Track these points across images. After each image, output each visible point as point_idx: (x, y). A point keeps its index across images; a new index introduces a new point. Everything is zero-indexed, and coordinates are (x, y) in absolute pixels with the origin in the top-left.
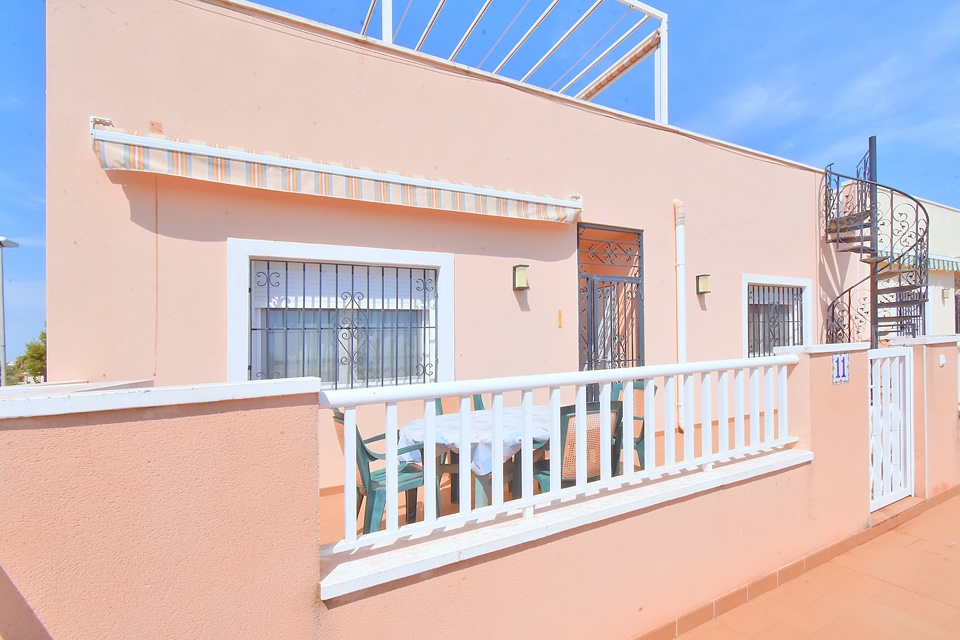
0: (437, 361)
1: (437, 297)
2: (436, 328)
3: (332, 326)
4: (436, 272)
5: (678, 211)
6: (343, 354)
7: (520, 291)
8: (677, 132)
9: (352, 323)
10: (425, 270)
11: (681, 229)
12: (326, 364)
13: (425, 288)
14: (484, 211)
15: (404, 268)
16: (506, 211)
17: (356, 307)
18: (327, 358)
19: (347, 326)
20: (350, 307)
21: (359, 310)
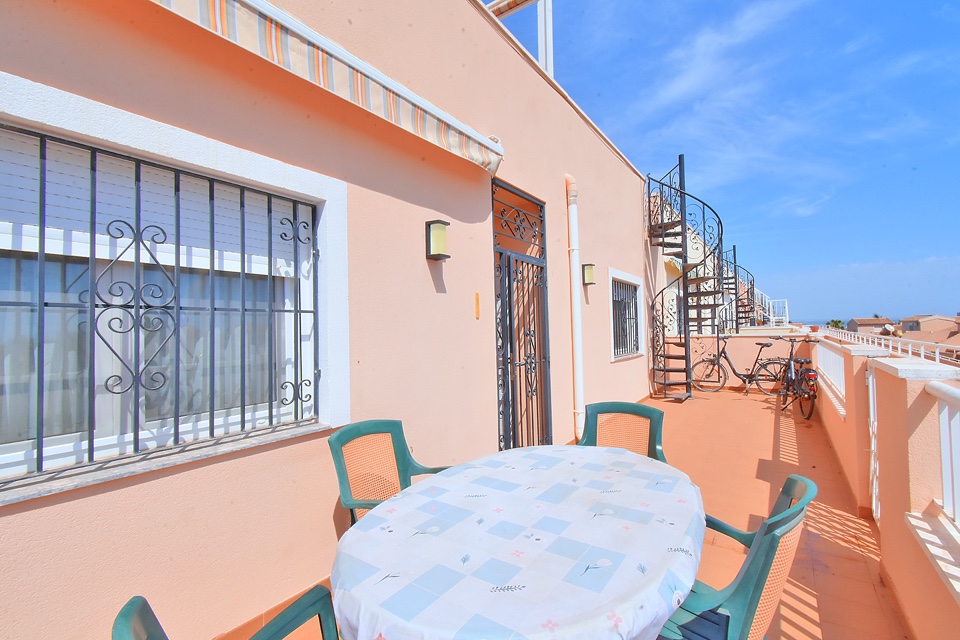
0: (317, 376)
1: (316, 256)
2: (315, 313)
3: (73, 298)
4: (315, 210)
5: (572, 188)
6: (107, 366)
7: (435, 259)
8: (565, 98)
9: (137, 296)
10: (296, 203)
11: (573, 208)
12: (59, 393)
13: (296, 238)
14: (397, 120)
15: (258, 191)
16: (423, 129)
17: (145, 258)
18: (59, 377)
19: (117, 301)
20: (130, 257)
21: (154, 267)
